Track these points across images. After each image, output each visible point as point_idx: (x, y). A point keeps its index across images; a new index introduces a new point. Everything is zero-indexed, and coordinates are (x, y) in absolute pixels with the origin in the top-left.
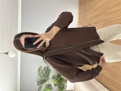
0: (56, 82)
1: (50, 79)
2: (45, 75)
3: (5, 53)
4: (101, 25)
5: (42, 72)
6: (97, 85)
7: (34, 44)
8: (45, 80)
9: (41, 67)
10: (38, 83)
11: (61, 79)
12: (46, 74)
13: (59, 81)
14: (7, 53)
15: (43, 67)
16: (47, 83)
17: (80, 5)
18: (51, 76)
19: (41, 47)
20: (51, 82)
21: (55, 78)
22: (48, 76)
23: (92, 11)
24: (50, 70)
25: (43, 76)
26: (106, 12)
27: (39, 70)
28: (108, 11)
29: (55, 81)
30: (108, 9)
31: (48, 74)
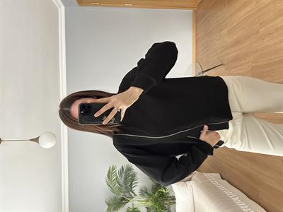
0: (149, 204)
1: (135, 195)
2: (124, 188)
3: (32, 140)
5: (116, 179)
6: (246, 207)
7: (97, 115)
8: (124, 199)
9: (113, 169)
10: (109, 205)
11: (162, 195)
12: (125, 183)
13: (156, 201)
14: (36, 140)
15: (118, 169)
16: (129, 205)
17: (196, 21)
18: (137, 190)
19: (111, 121)
20: (139, 202)
21: (147, 193)
22: (130, 189)
23: (225, 31)
24: (134, 175)
25: (120, 190)
26: (258, 32)
27: (108, 176)
28: (262, 29)
29: (147, 201)
30: (261, 24)
31: (131, 185)
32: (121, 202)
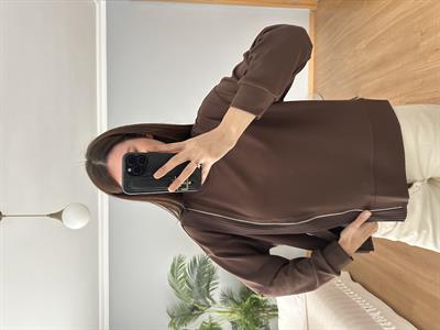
0: (236, 317)
1: (214, 302)
2: (196, 290)
3: (51, 215)
4: (400, 96)
5: (184, 277)
7: (158, 175)
8: (197, 309)
9: (180, 261)
10: (172, 317)
11: (257, 303)
12: (199, 284)
13: (246, 312)
14: (58, 215)
15: (187, 262)
16: (204, 318)
18: (216, 294)
20: (220, 314)
21: (232, 299)
22: (206, 293)
23: (363, 45)
24: (212, 272)
25: (190, 294)
26: (417, 47)
27: (172, 271)
28: (425, 43)
29: (232, 312)
30: (422, 34)
31: (208, 286)
32: (192, 312)
